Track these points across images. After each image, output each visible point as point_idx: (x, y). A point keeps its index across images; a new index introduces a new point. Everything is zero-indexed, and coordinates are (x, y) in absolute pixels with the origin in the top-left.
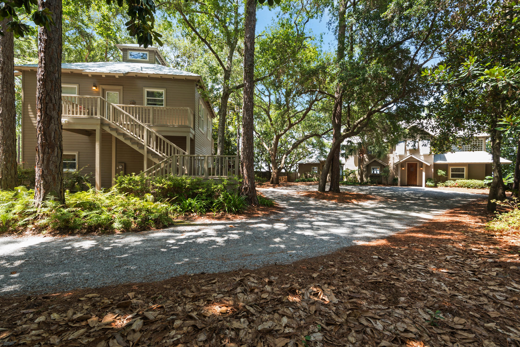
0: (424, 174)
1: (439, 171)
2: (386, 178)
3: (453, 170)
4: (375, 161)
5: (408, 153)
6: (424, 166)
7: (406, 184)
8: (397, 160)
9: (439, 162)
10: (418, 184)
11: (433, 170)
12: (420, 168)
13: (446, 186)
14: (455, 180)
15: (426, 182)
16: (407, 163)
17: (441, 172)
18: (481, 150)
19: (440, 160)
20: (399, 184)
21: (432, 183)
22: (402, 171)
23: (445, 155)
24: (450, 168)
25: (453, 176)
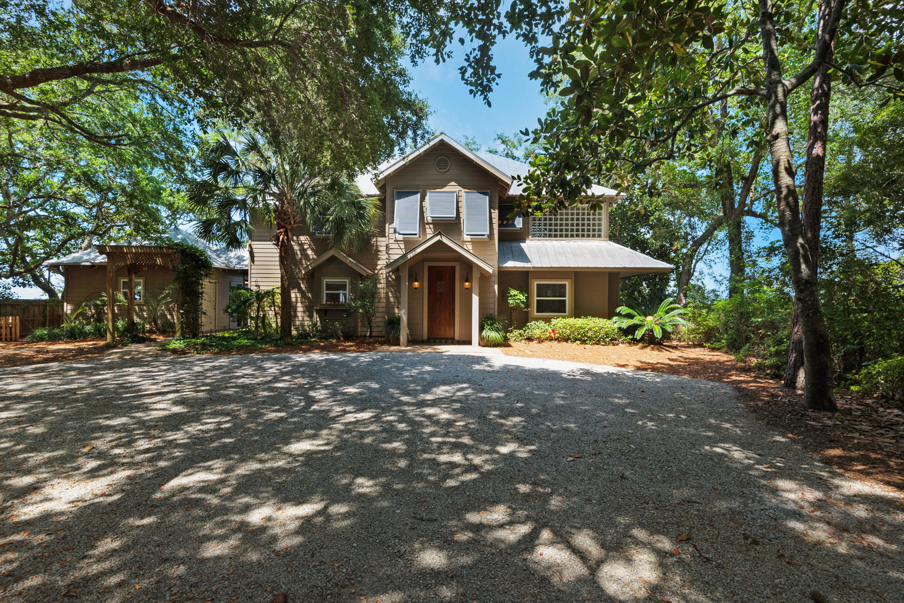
0: (475, 299)
1: (513, 292)
2: (368, 317)
3: (542, 290)
4: (333, 259)
5: (430, 231)
6: (476, 275)
7: (425, 337)
8: (397, 253)
9: (510, 264)
10: (457, 337)
11: (496, 287)
12: (462, 284)
13: (529, 339)
14: (548, 320)
15: (482, 328)
16: (426, 265)
17: (516, 297)
18: (599, 236)
19: (514, 260)
20: (403, 337)
21: (497, 330)
22: (412, 291)
23: (522, 245)
24: (535, 283)
25: (542, 306)
